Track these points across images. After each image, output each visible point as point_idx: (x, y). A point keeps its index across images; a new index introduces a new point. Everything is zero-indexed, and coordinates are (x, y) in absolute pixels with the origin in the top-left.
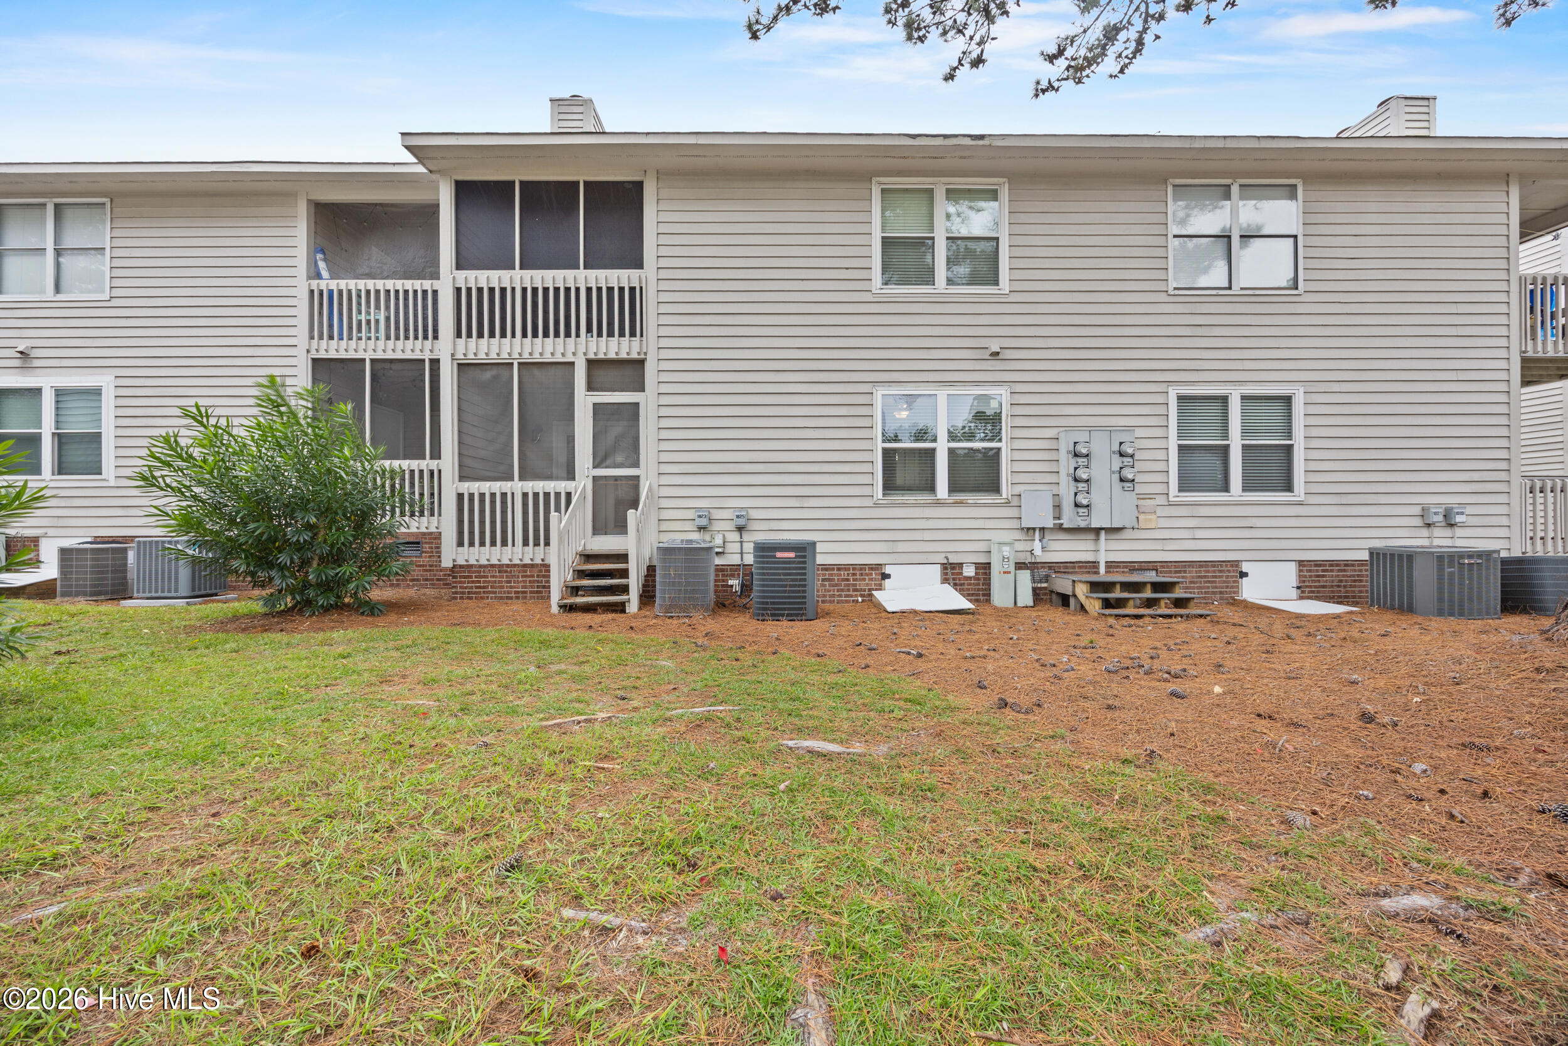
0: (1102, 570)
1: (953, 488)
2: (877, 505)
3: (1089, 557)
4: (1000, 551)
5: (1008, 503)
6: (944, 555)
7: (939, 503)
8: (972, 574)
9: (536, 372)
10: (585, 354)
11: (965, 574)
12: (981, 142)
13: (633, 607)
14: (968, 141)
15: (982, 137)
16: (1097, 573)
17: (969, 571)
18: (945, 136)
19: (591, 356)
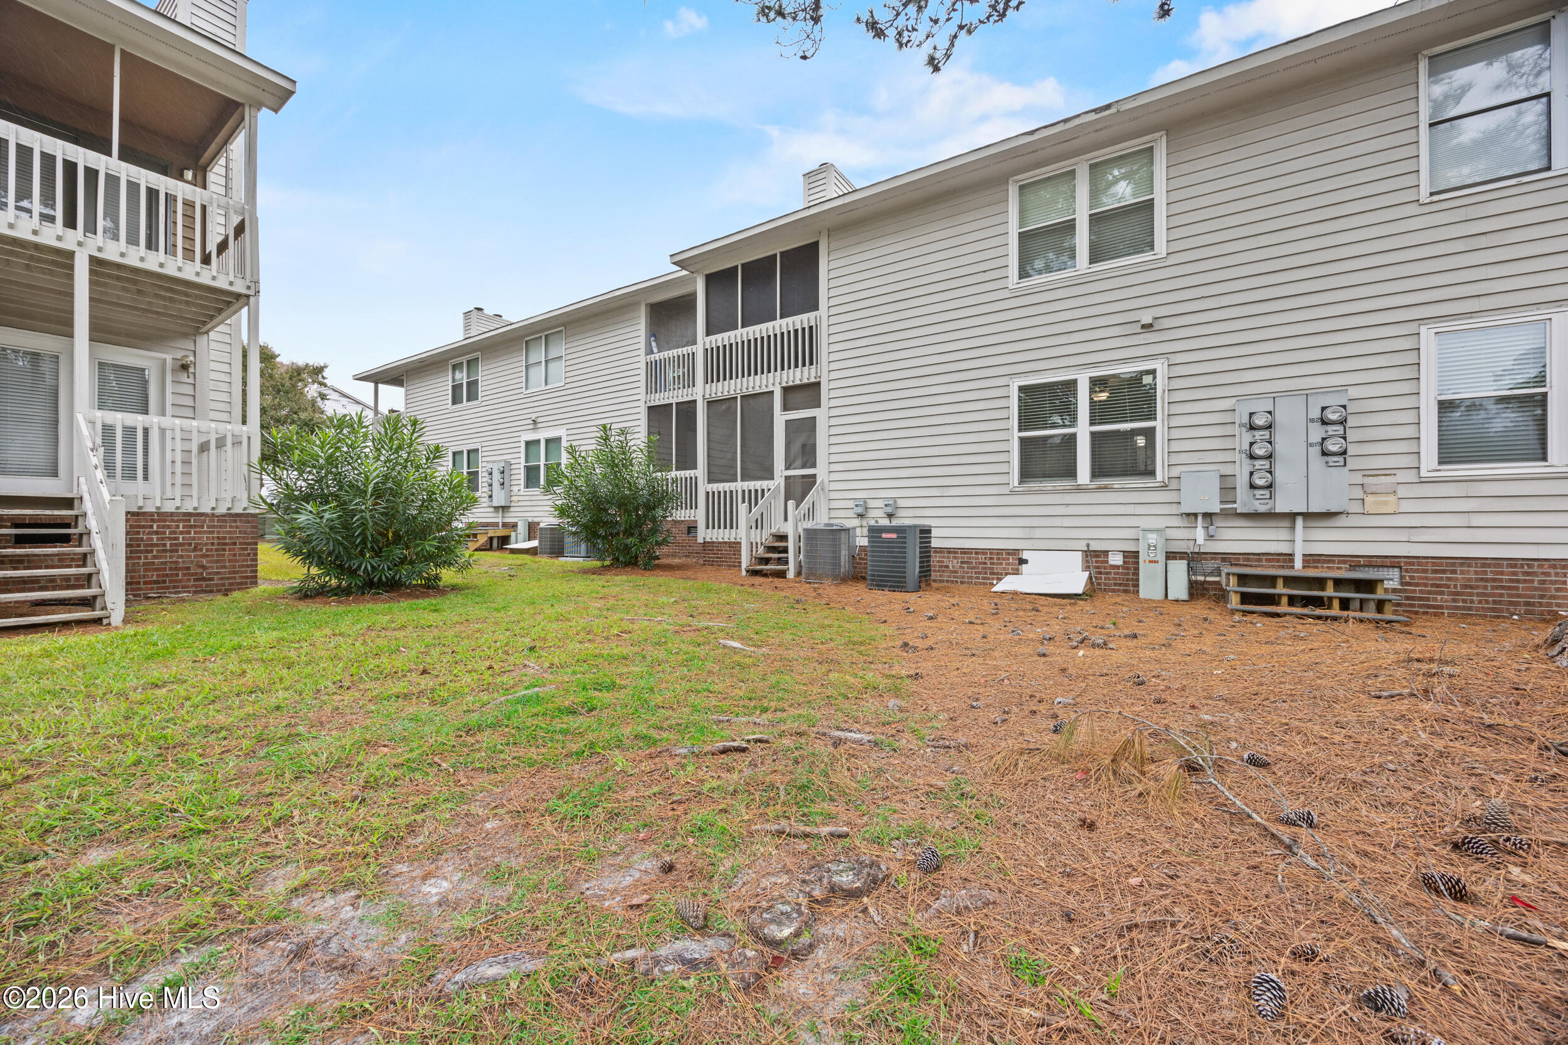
0: (1298, 563)
1: (1097, 471)
2: (1013, 493)
3: (1283, 548)
4: (1145, 538)
5: (1164, 487)
6: (1086, 542)
7: (1080, 489)
8: (1120, 563)
9: (751, 401)
10: (780, 384)
11: (1111, 562)
12: (1107, 113)
13: (791, 574)
14: (1093, 117)
15: (1108, 107)
16: (1293, 567)
17: (1116, 560)
18: (1066, 121)
19: (784, 384)
